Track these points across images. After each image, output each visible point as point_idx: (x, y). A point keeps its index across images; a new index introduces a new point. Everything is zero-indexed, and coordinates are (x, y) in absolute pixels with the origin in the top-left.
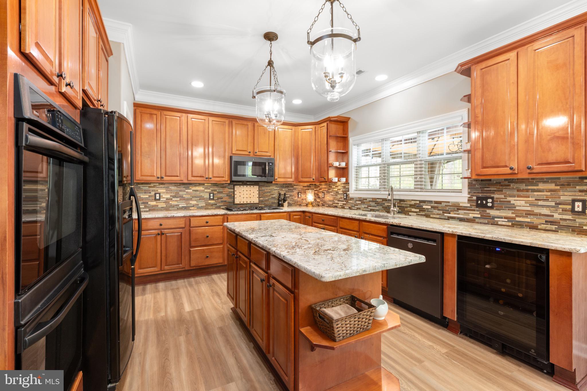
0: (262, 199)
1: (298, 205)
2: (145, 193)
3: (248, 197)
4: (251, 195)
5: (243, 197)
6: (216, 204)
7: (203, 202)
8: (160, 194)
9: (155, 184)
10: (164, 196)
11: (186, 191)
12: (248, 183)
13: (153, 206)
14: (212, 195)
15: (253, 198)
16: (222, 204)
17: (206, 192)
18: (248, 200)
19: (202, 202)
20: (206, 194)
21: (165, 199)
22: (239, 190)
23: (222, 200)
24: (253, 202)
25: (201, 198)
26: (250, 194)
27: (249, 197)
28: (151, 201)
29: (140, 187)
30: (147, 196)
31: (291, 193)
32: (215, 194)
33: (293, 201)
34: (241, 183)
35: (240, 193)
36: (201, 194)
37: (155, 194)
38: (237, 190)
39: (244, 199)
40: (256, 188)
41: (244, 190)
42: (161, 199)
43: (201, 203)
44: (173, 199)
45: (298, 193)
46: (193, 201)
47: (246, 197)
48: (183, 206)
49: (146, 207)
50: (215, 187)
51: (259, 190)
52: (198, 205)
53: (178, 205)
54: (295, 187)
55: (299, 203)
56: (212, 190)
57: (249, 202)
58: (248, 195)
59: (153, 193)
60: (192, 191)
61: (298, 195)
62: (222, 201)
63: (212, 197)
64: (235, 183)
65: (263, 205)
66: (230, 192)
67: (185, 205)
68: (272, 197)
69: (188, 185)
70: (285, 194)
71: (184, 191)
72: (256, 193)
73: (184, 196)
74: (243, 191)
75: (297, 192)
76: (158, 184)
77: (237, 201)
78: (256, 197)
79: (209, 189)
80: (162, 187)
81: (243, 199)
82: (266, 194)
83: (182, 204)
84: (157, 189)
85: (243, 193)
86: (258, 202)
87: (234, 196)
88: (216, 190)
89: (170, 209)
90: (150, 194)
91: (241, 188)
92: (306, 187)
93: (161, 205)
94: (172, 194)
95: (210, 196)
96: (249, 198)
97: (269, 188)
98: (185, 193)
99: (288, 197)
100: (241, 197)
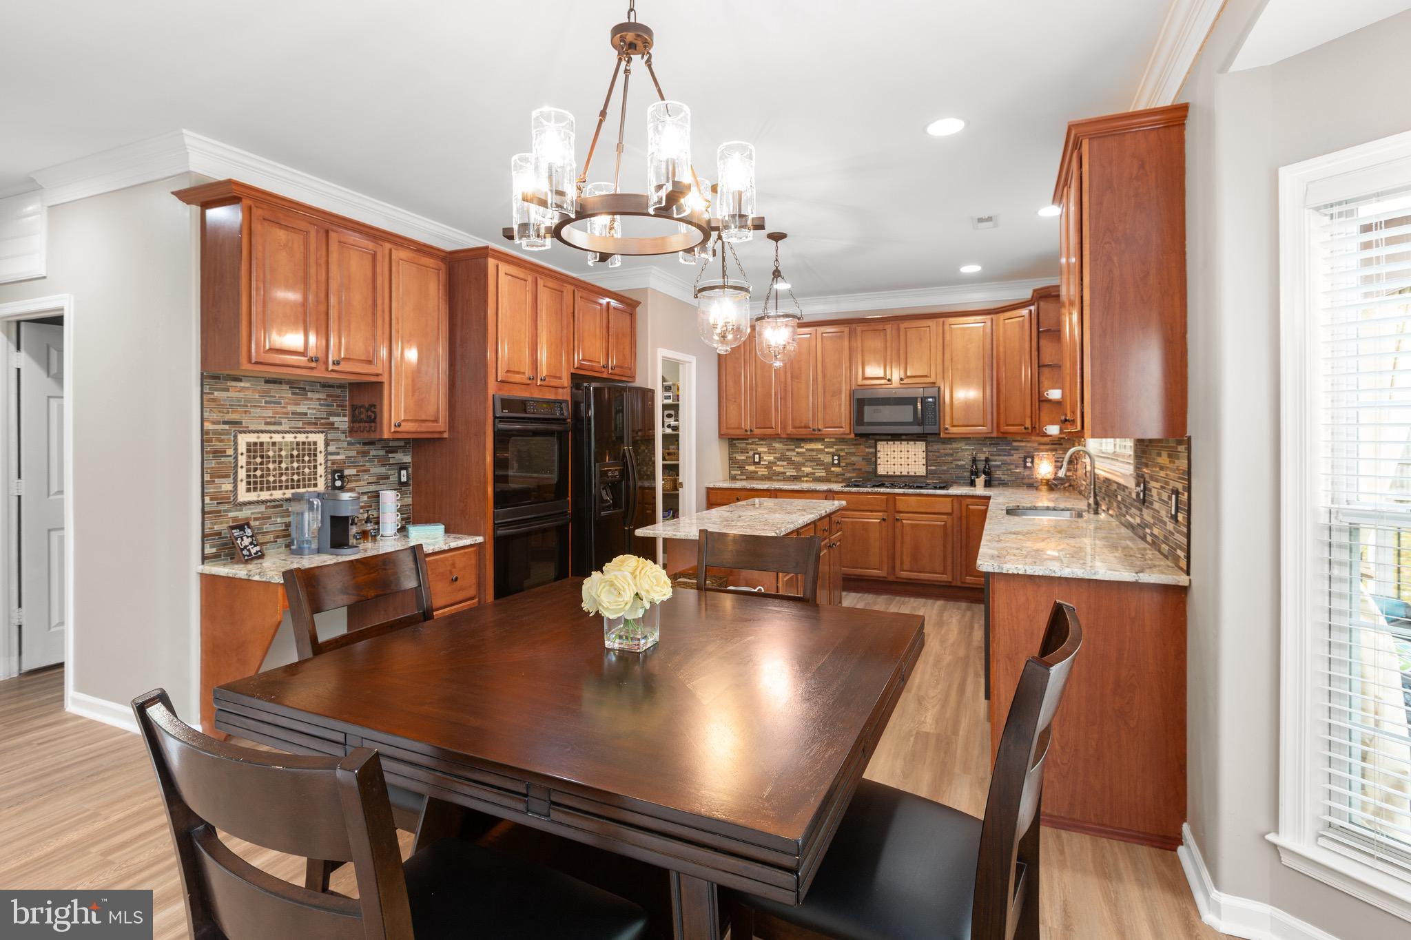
0: (933, 468)
1: (1024, 484)
2: (742, 452)
3: (903, 463)
4: (909, 460)
5: (893, 463)
6: (844, 475)
7: (823, 469)
8: (759, 454)
9: (754, 440)
10: (765, 458)
11: (797, 450)
12: (904, 437)
13: (751, 472)
14: (836, 458)
15: (913, 467)
16: (854, 475)
17: (828, 453)
18: (903, 470)
19: (820, 469)
20: (828, 455)
21: (767, 463)
22: (886, 449)
23: (855, 467)
24: (913, 474)
25: (819, 462)
26: (908, 458)
27: (906, 463)
28: (749, 465)
29: (735, 444)
30: (744, 458)
31: (1005, 458)
32: (843, 456)
33: (1011, 475)
34: (889, 437)
35: (887, 455)
36: (819, 456)
37: (755, 454)
38: (882, 450)
39: (896, 466)
40: (920, 446)
41: (896, 450)
42: (762, 463)
43: (819, 471)
44: (778, 463)
45: (1025, 458)
46: (807, 466)
47: (899, 463)
48: (791, 474)
49: (742, 473)
50: (843, 443)
51: (927, 451)
52: (814, 473)
53: (785, 473)
54: (1015, 444)
55: (1026, 481)
56: (837, 450)
57: (905, 473)
58: (903, 459)
59: (751, 453)
60: (804, 450)
61: (1025, 462)
62: (854, 470)
63: (836, 462)
64: (877, 437)
65: (937, 480)
66: (869, 453)
67: (795, 474)
68: (957, 465)
69: (798, 440)
70: (987, 460)
71: (794, 450)
72: (920, 456)
73: (793, 459)
74: (894, 451)
75: (1022, 455)
76: (757, 440)
77: (881, 470)
78: (921, 463)
79: (832, 447)
80: (762, 444)
81: (893, 466)
82: (944, 458)
83: (791, 472)
84: (757, 446)
85: (892, 456)
86: (924, 474)
87: (876, 461)
88: (844, 449)
89: (774, 478)
90: (747, 454)
91: (889, 446)
92: (1048, 444)
93: (763, 471)
94: (777, 455)
95: (833, 460)
96: (906, 466)
97: (949, 446)
98: (795, 454)
99: (998, 466)
100: (889, 463)
